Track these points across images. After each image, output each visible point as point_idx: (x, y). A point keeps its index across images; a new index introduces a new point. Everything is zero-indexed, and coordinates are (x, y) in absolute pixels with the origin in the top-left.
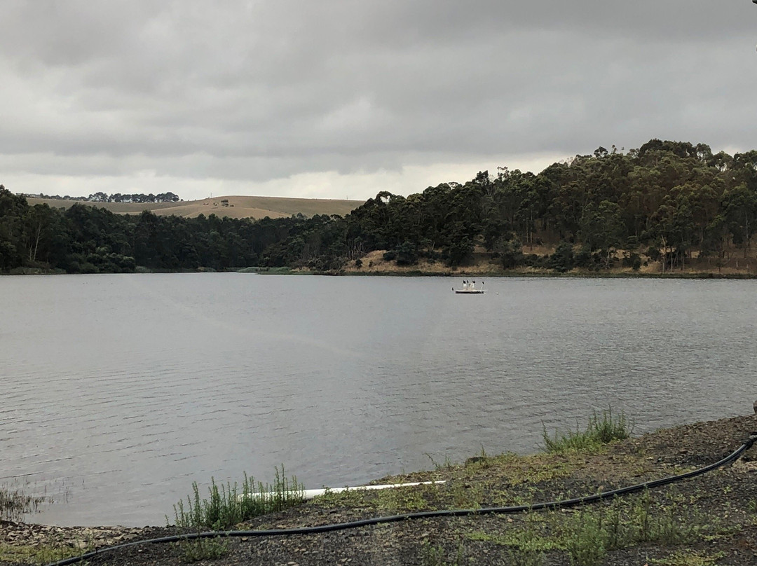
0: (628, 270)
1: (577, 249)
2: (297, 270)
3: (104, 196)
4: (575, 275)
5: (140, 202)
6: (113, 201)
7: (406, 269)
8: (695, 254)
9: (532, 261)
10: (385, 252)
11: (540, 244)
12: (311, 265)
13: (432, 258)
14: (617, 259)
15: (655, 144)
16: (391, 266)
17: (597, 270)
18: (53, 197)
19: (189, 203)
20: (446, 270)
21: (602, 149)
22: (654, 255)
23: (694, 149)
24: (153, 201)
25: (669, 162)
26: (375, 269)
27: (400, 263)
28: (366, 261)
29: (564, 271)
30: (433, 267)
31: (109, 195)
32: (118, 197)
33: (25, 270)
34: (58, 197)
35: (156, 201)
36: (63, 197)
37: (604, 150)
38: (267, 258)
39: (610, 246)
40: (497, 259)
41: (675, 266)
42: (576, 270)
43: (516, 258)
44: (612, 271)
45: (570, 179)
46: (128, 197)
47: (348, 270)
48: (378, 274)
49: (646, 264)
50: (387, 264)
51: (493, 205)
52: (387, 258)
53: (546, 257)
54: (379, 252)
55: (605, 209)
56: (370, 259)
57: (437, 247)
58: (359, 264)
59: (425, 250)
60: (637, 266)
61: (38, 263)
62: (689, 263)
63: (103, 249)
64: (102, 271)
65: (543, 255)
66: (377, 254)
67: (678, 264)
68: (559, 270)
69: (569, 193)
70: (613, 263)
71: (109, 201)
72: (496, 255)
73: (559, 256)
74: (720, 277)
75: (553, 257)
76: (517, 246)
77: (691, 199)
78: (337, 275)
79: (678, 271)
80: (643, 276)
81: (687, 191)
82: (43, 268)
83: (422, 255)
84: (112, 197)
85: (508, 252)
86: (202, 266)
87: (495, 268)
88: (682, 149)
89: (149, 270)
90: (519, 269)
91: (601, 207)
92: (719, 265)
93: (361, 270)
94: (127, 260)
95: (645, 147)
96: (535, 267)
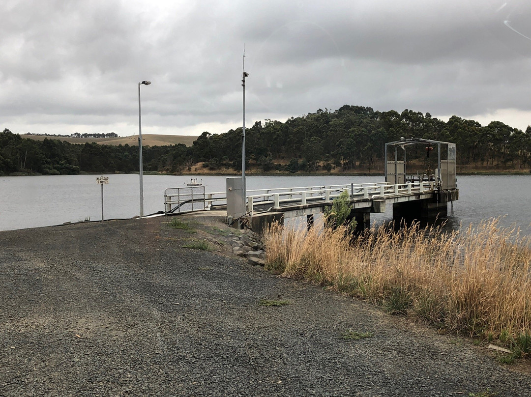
0: (324, 172)
1: (300, 161)
2: (160, 173)
3: (79, 135)
4: (299, 175)
5: (98, 137)
6: (83, 137)
7: (213, 172)
8: (357, 164)
9: (278, 167)
10: (203, 163)
11: (283, 158)
12: (167, 170)
13: (227, 166)
14: (320, 166)
15: (346, 107)
16: (206, 171)
17: (310, 171)
18: (52, 135)
19: (123, 138)
20: (235, 172)
21: (320, 110)
22: (338, 164)
23: (365, 110)
24: (105, 137)
25: (349, 117)
26: (198, 172)
27: (211, 169)
28: (193, 168)
29: (293, 173)
30: (228, 171)
31: (81, 134)
32: (86, 135)
33: (17, 173)
34: (55, 135)
35: (106, 137)
36: (57, 135)
37: (322, 110)
38: (150, 166)
39: (316, 159)
40: (261, 167)
41: (348, 169)
42: (299, 172)
43: (270, 166)
44: (317, 172)
45: (299, 125)
46: (91, 135)
47: (183, 173)
48: (199, 174)
49: (334, 169)
50: (205, 169)
51: (259, 139)
52: (204, 166)
53: (286, 165)
54: (201, 163)
55: (313, 141)
56: (196, 167)
57: (230, 160)
58: (190, 169)
59: (225, 162)
60: (329, 170)
61: (26, 170)
62: (354, 167)
63: (62, 162)
64: (61, 174)
65: (284, 164)
66: (200, 164)
67: (349, 169)
68: (291, 172)
69: (298, 132)
70: (318, 168)
71: (82, 137)
72: (260, 164)
73: (292, 165)
74: (369, 175)
75: (289, 166)
76: (270, 160)
77: (356, 135)
78: (178, 175)
79: (349, 172)
80: (331, 175)
81: (353, 131)
82: (28, 173)
83: (223, 165)
84: (83, 135)
85: (266, 163)
86: (118, 171)
87: (260, 171)
88: (358, 110)
89: (87, 173)
90: (271, 172)
91: (312, 139)
92: (369, 169)
93: (191, 172)
94: (75, 168)
95: (341, 109)
96: (280, 171)
